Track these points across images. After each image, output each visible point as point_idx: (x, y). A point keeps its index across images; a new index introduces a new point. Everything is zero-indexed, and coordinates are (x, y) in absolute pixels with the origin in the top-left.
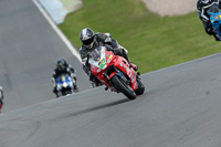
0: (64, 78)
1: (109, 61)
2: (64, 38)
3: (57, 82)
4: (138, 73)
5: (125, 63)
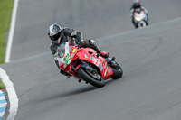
4: (113, 59)
5: (91, 53)
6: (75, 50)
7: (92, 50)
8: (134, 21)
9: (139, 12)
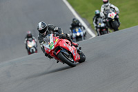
0: (77, 30)
1: (55, 44)
2: (70, 7)
3: (72, 32)
4: (80, 48)
5: (67, 43)
6: (57, 40)
7: (68, 41)
8: (27, 47)
9: (31, 41)
